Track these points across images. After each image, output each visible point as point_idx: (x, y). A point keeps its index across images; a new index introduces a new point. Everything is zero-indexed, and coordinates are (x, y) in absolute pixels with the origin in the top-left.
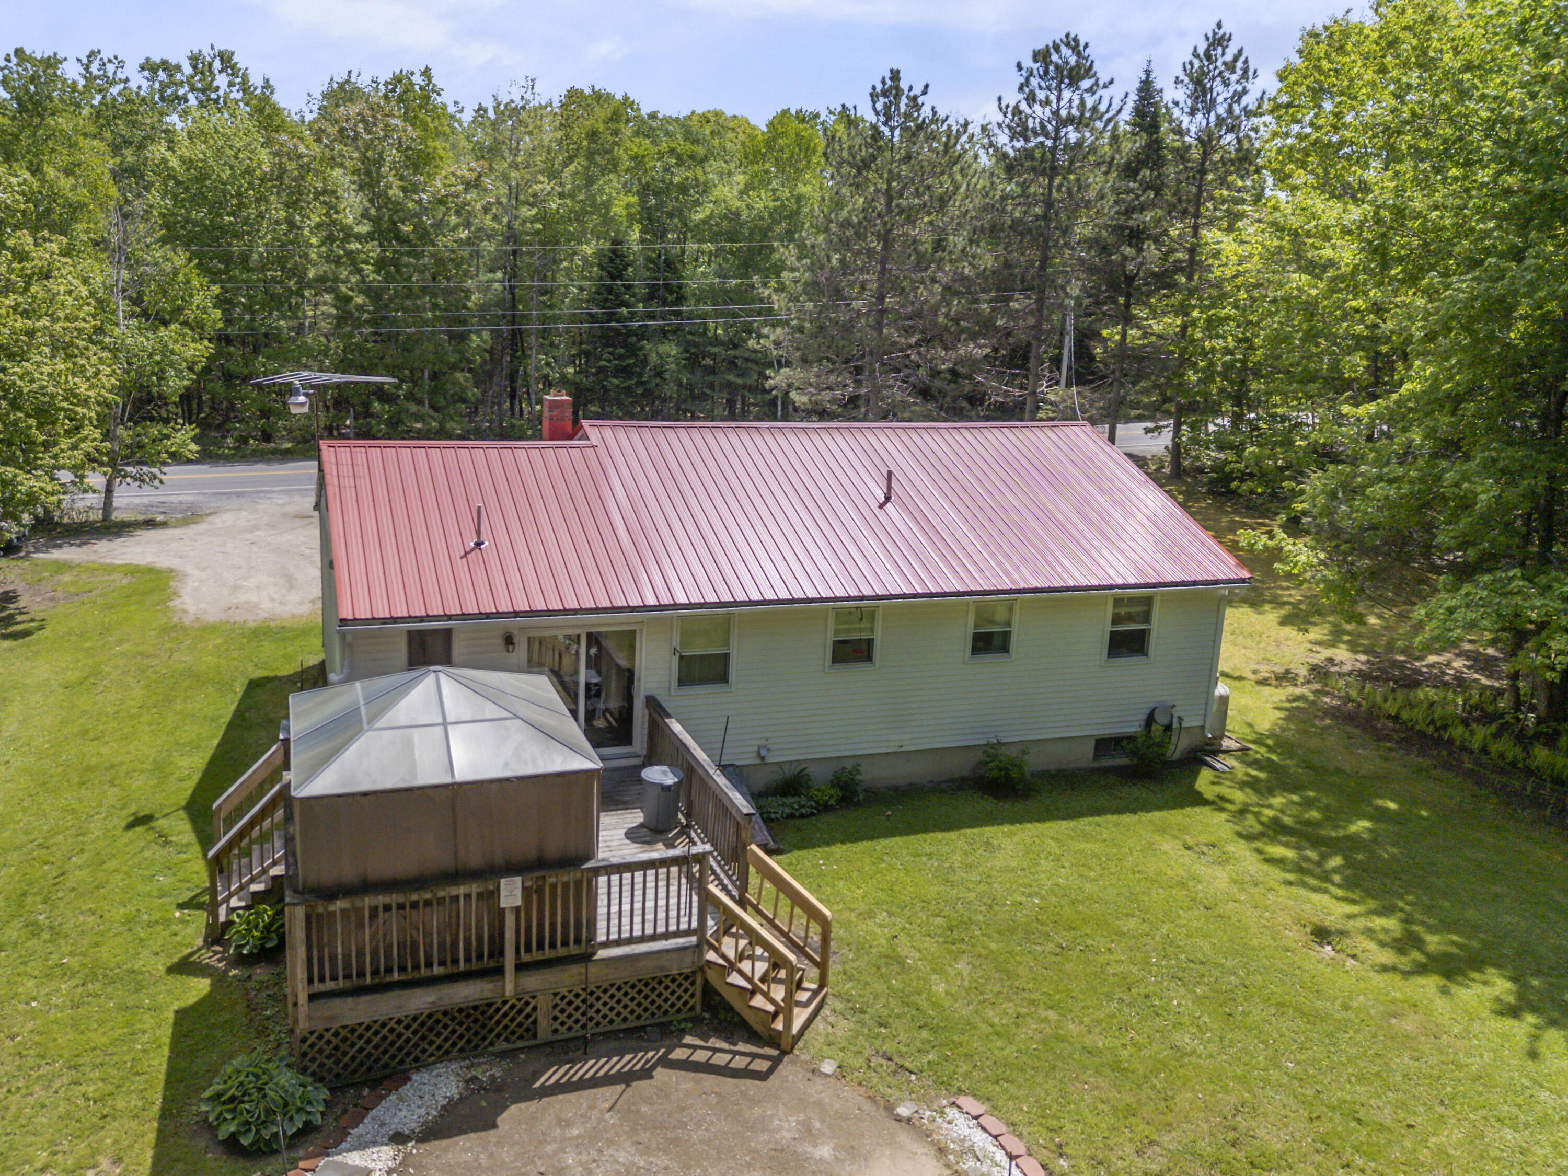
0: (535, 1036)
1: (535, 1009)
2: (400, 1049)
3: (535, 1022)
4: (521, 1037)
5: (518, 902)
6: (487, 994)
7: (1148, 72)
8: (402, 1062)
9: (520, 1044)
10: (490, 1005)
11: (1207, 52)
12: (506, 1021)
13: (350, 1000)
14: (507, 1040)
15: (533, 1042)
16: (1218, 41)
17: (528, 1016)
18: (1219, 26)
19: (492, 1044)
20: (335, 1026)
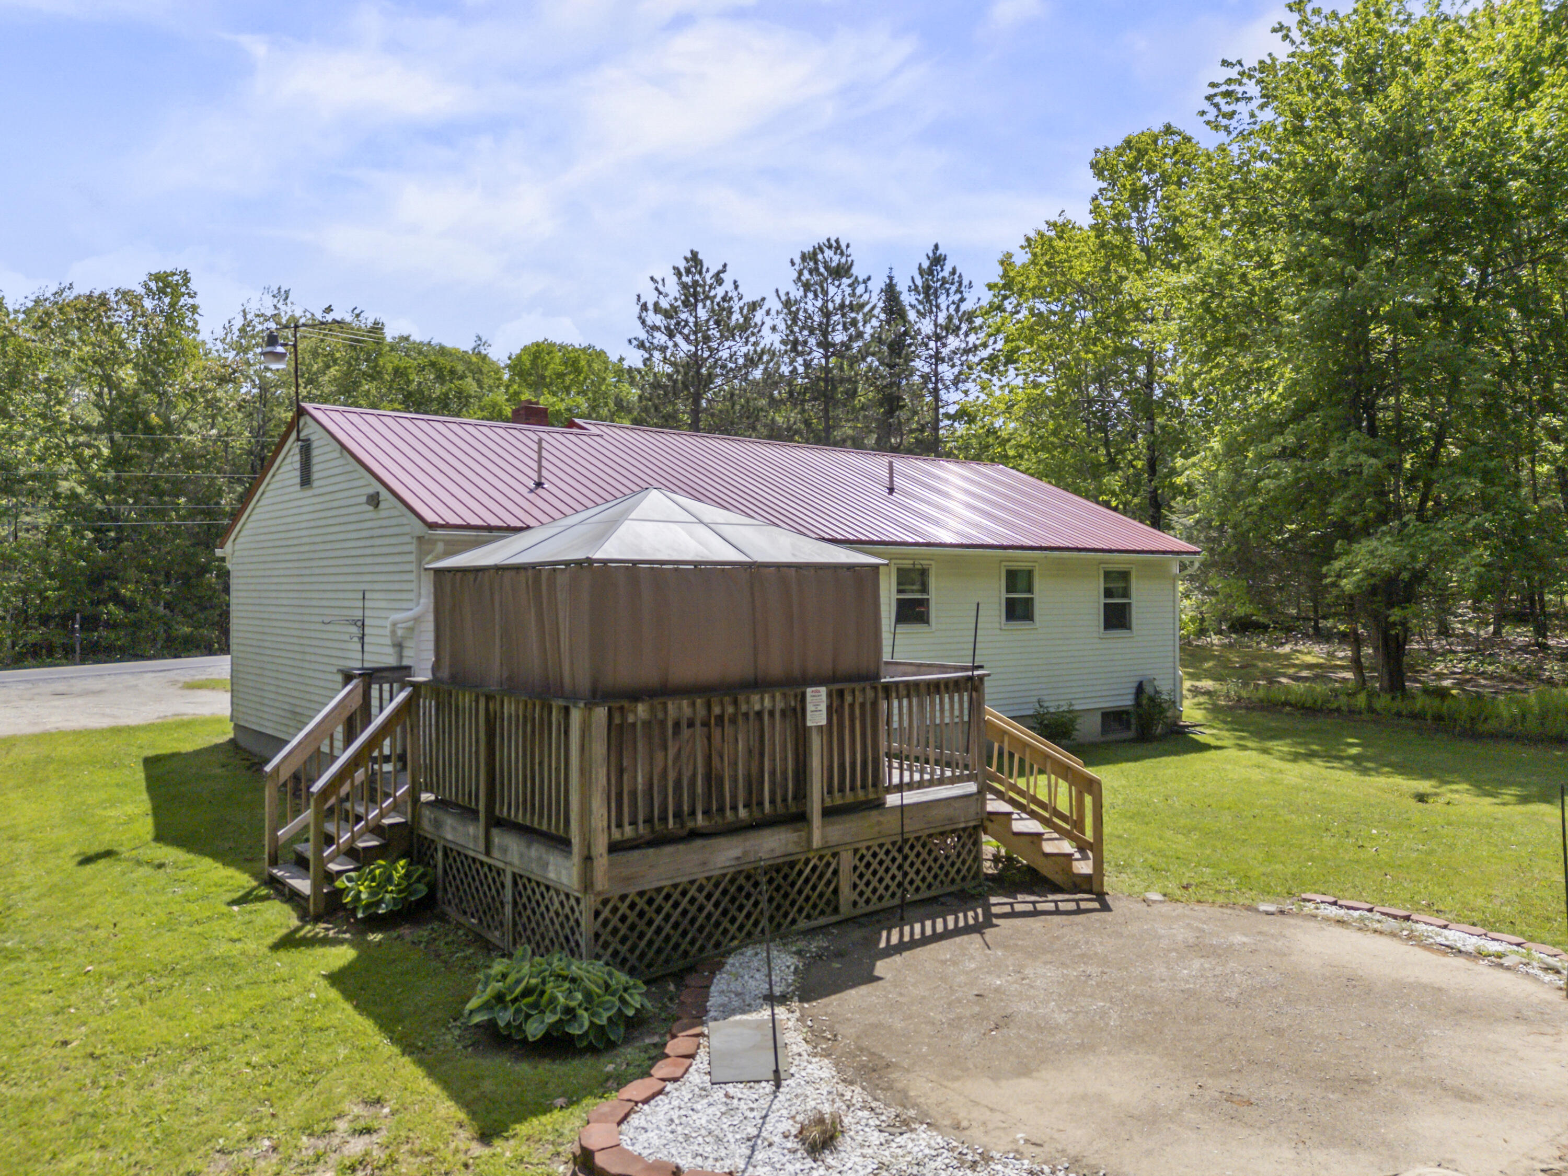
0: (836, 910)
1: (835, 872)
2: (701, 929)
3: (836, 891)
4: (822, 913)
5: (824, 722)
6: (792, 848)
7: (891, 278)
8: (702, 949)
9: (822, 921)
10: (792, 865)
11: (930, 268)
12: (807, 890)
13: (651, 851)
14: (808, 917)
15: (834, 919)
16: (937, 260)
17: (829, 882)
18: (936, 247)
19: (794, 922)
20: (632, 890)
